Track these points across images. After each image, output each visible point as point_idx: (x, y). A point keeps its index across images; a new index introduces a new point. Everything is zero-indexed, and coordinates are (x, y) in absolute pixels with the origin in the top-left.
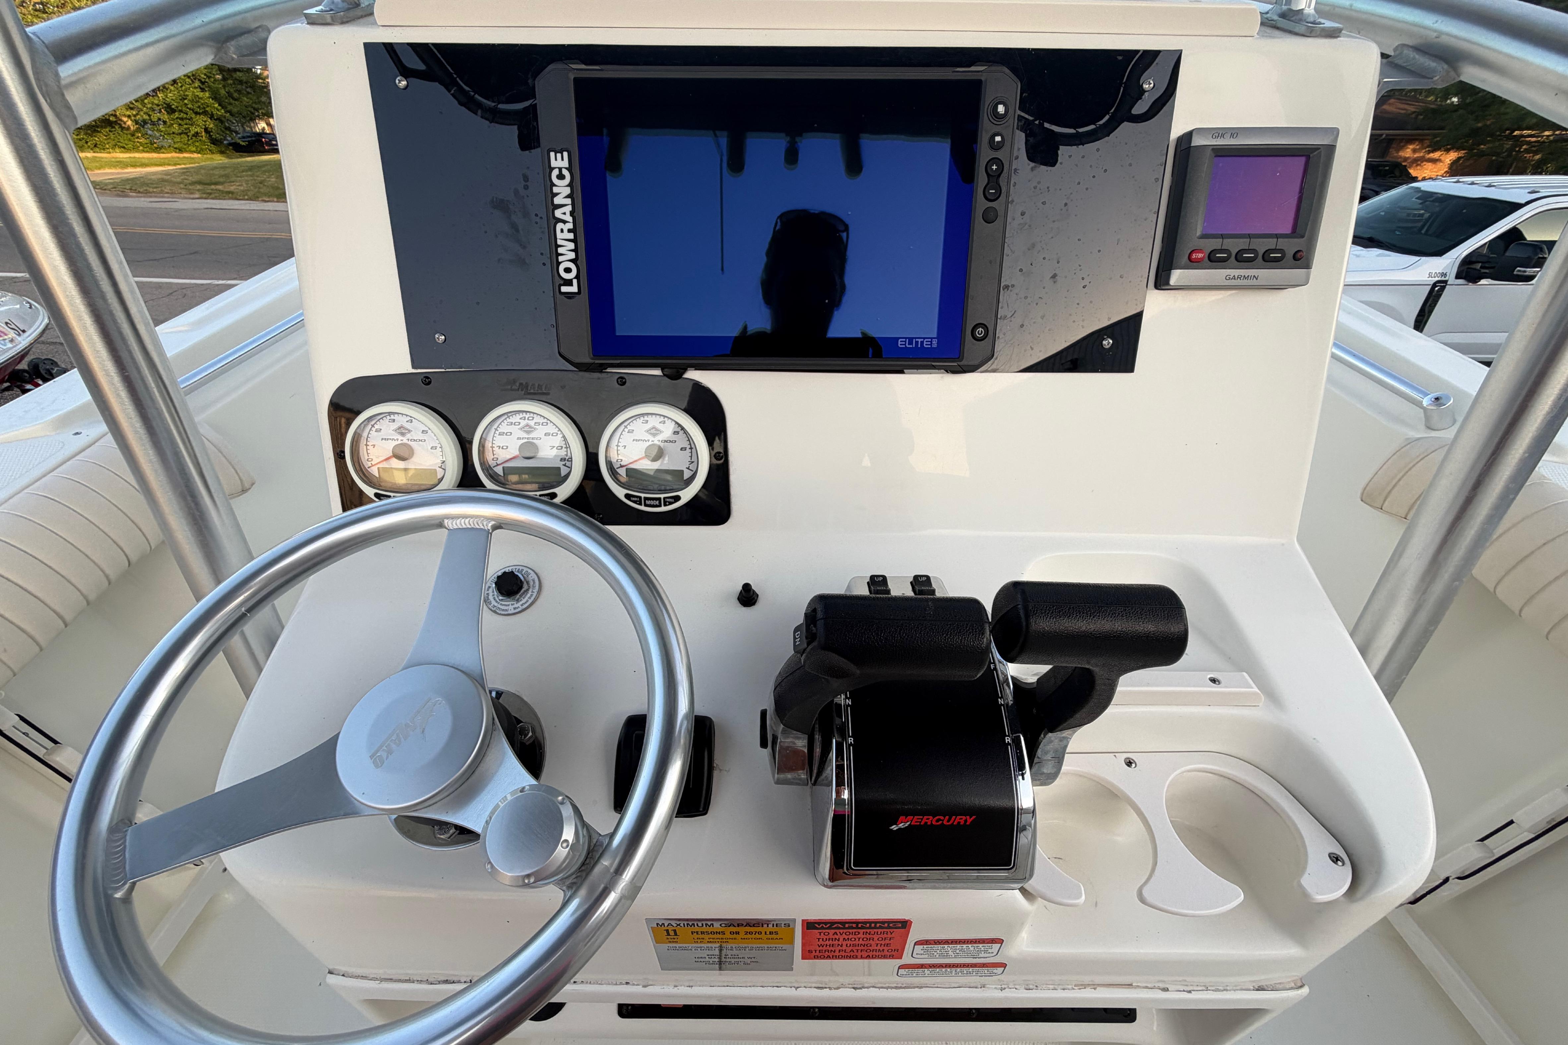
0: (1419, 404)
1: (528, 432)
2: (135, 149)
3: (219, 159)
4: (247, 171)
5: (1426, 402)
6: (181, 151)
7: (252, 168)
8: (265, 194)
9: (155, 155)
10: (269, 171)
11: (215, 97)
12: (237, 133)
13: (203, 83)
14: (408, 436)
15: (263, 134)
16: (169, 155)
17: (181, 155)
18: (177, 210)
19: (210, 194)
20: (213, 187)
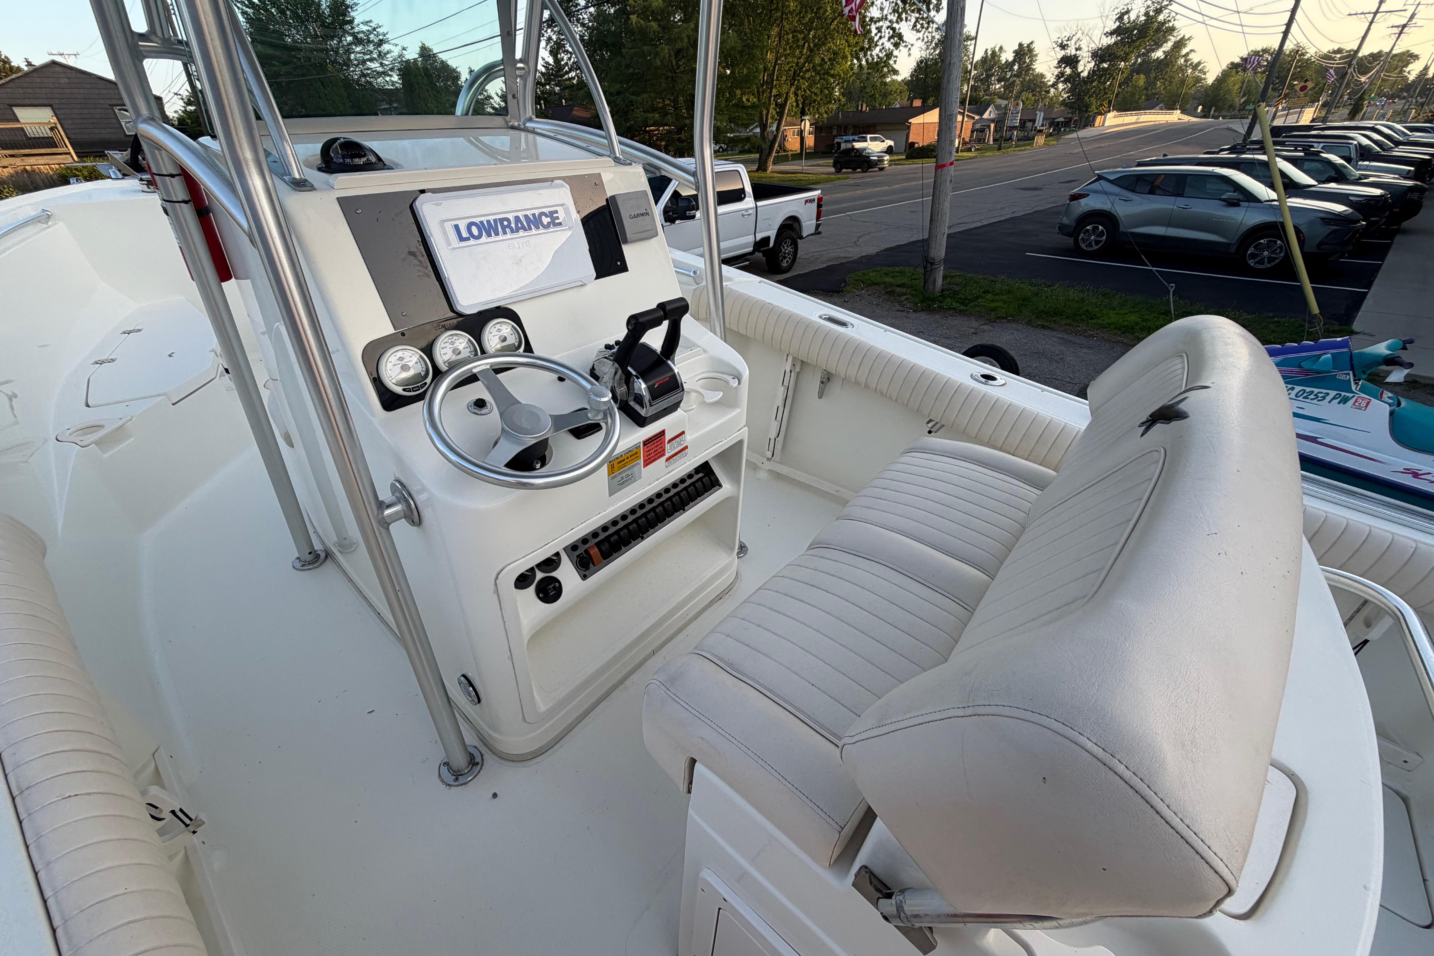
0: (689, 276)
1: (453, 344)
5: (692, 274)
14: (405, 361)
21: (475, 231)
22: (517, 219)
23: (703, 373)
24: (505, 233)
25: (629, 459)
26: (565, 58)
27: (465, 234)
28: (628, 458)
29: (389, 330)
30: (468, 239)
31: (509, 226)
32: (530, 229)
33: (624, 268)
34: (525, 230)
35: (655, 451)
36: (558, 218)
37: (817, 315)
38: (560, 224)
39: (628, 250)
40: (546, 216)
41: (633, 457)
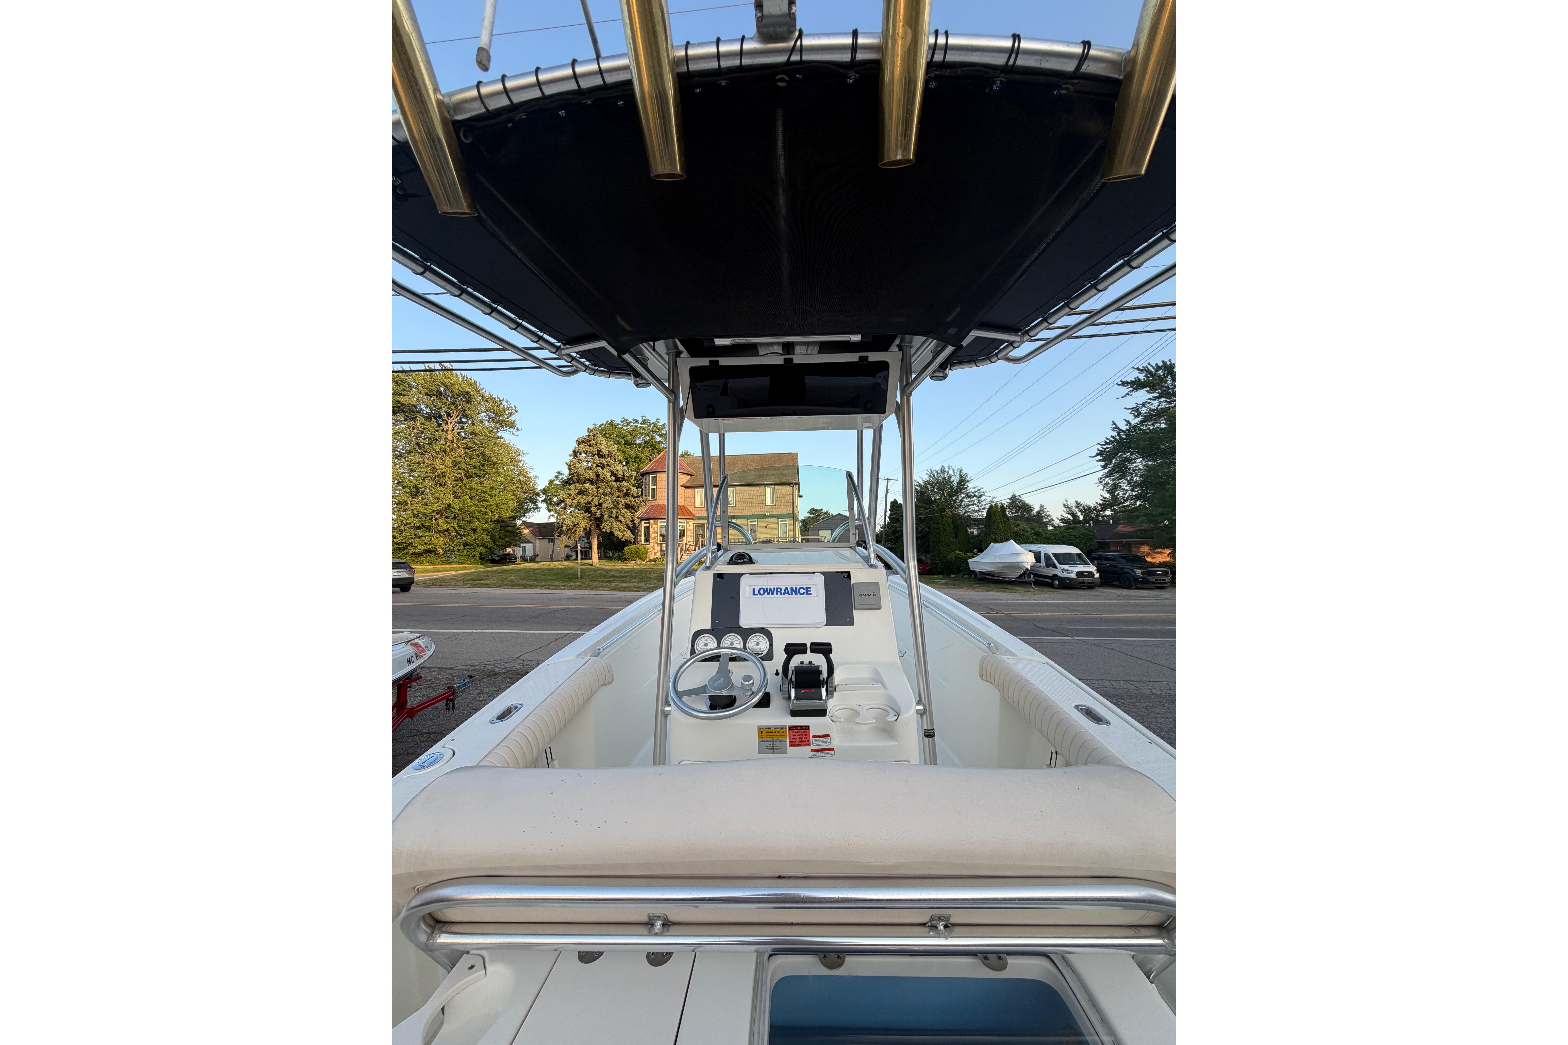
1: (731, 640)
2: (438, 564)
3: (480, 568)
4: (499, 573)
6: (462, 563)
7: (502, 572)
8: (506, 585)
9: (447, 566)
10: (511, 573)
11: (492, 538)
12: (495, 554)
13: (488, 532)
15: (509, 554)
16: (455, 566)
17: (462, 566)
18: (457, 594)
19: (475, 585)
20: (479, 582)
21: (762, 591)
22: (786, 589)
23: (880, 704)
24: (777, 594)
25: (776, 734)
26: (1121, 493)
27: (757, 592)
28: (775, 732)
29: (709, 627)
30: (757, 595)
31: (780, 592)
32: (792, 594)
33: (851, 623)
34: (789, 594)
35: (800, 738)
36: (810, 591)
37: (1074, 704)
38: (811, 594)
39: (856, 614)
40: (803, 589)
41: (778, 734)
